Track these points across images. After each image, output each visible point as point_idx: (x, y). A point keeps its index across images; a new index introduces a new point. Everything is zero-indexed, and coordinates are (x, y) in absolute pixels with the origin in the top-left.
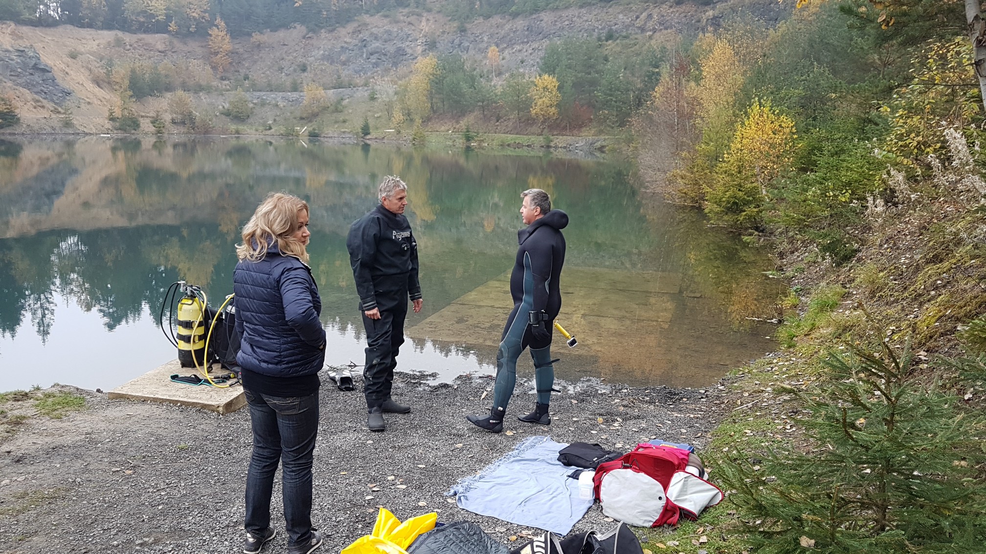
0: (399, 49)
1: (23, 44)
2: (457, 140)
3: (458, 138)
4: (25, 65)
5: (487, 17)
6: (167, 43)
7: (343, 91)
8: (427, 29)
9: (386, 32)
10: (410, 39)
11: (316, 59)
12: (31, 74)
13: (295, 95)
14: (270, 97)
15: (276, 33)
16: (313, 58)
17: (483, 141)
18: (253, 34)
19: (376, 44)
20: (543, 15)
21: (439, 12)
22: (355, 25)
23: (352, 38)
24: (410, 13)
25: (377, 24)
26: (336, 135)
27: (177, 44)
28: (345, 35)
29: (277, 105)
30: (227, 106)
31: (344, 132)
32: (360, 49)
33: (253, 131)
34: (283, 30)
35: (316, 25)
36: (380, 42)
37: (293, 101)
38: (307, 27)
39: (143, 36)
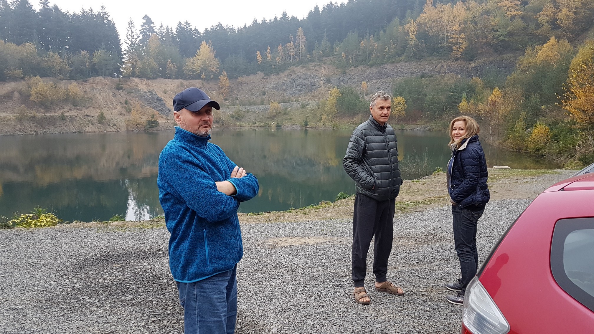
0: (312, 83)
1: (151, 88)
4: (153, 98)
5: (356, 66)
6: (201, 84)
7: (286, 104)
8: (325, 72)
9: (305, 74)
10: (317, 78)
11: (270, 89)
12: (156, 102)
13: (263, 107)
14: (252, 108)
15: (249, 77)
16: (268, 88)
18: (239, 78)
19: (300, 81)
20: (386, 65)
21: (330, 64)
22: (289, 71)
23: (287, 78)
24: (315, 65)
25: (300, 70)
27: (206, 84)
28: (283, 76)
29: (255, 112)
30: (231, 113)
32: (292, 83)
33: (247, 125)
34: (252, 75)
35: (269, 72)
36: (302, 79)
37: (262, 109)
38: (264, 73)
39: (191, 81)
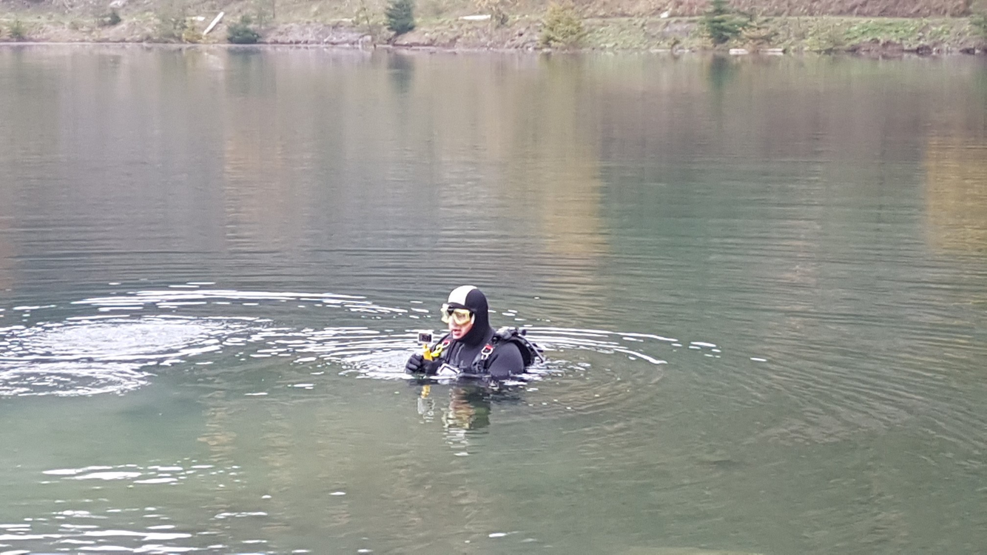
2: (685, 41)
3: (687, 33)
17: (767, 39)
26: (310, 37)
31: (335, 27)
33: (65, 31)
